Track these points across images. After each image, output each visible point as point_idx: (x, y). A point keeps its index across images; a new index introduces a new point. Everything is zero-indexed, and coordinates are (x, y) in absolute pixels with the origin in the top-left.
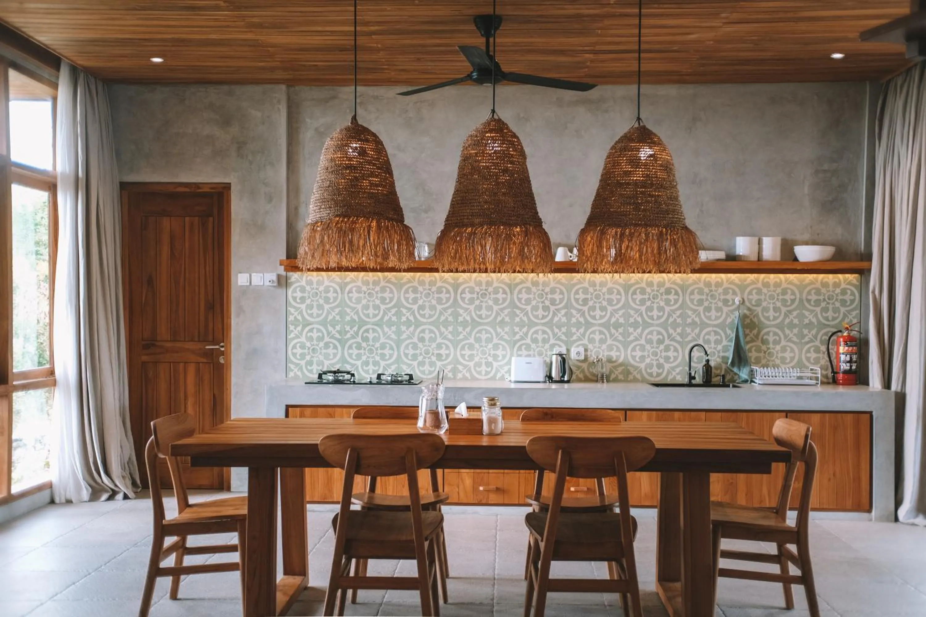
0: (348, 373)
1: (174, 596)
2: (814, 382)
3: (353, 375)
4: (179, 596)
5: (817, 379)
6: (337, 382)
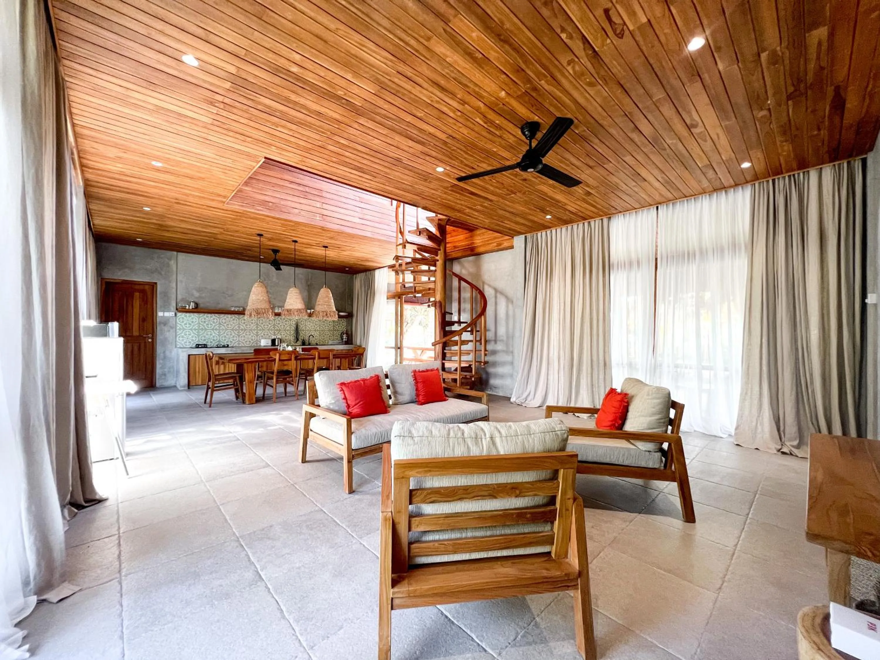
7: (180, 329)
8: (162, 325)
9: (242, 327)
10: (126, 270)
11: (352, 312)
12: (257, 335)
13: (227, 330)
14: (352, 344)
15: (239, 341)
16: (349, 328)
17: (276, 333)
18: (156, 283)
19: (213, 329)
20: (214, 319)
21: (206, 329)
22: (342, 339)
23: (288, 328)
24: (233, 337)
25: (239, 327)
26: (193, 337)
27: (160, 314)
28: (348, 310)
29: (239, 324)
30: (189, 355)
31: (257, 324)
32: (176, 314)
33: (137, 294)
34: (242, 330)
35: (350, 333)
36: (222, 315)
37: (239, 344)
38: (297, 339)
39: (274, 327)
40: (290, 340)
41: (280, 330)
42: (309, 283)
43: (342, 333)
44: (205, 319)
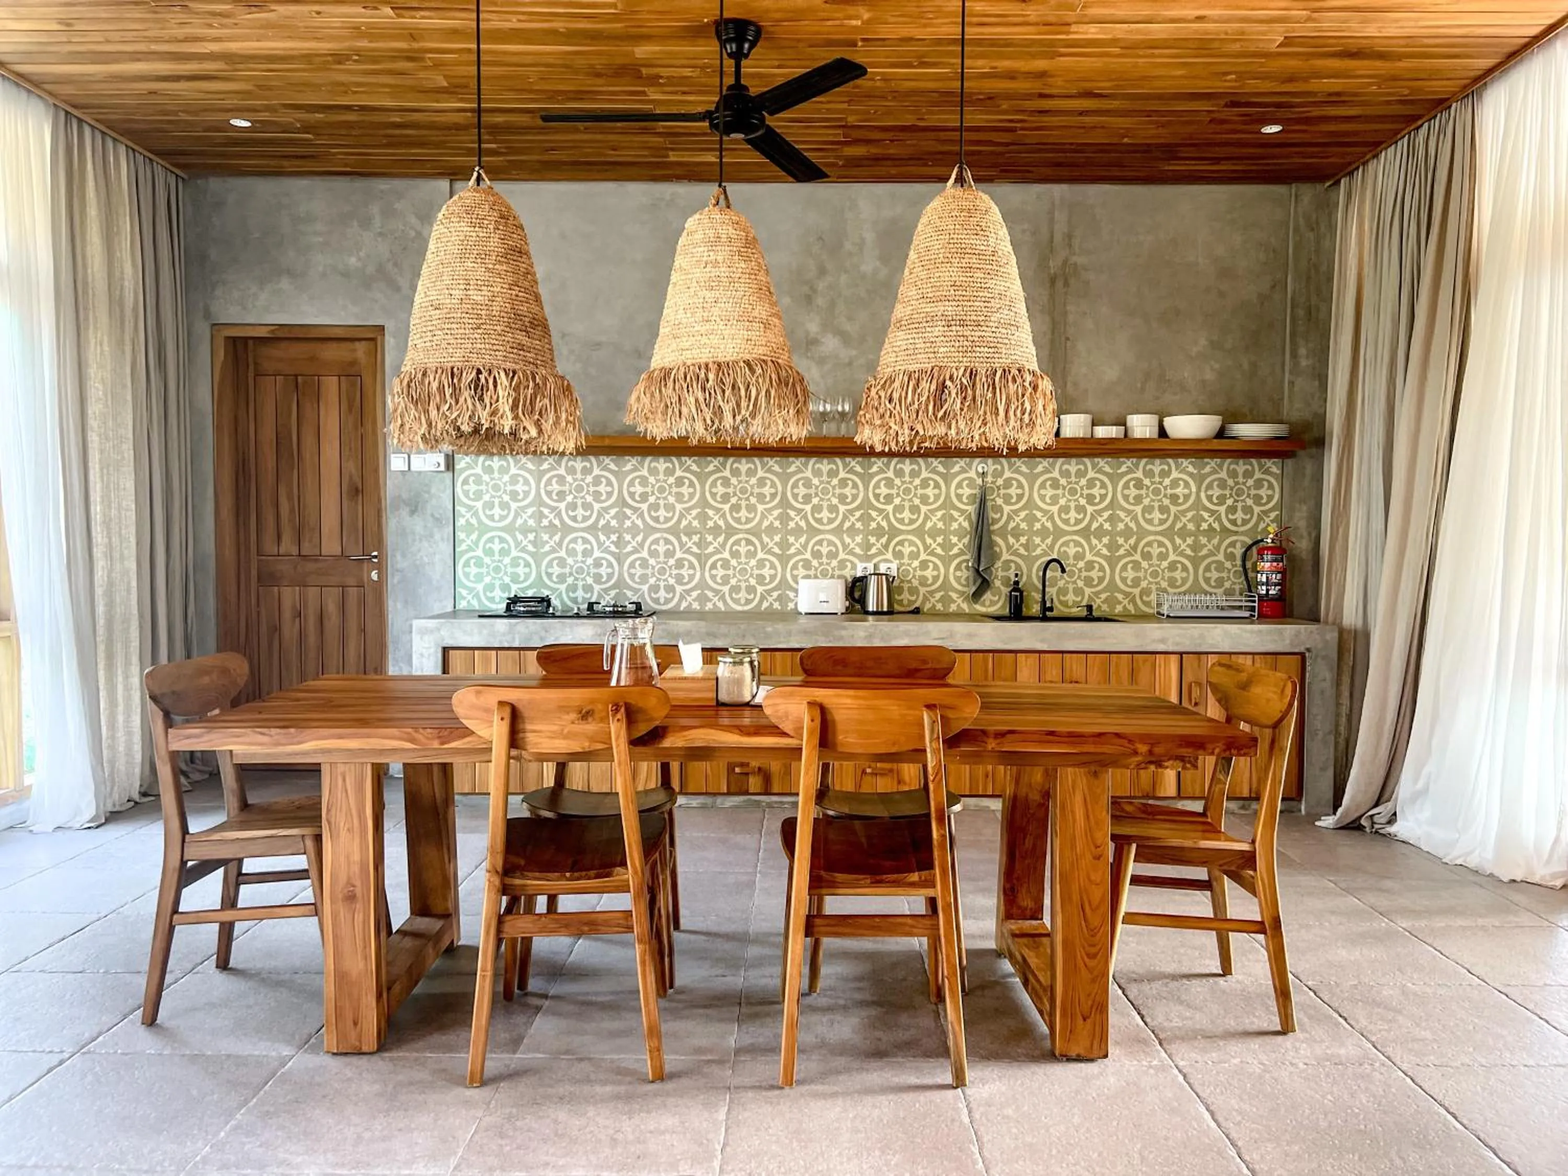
7: (469, 528)
8: (404, 512)
9: (715, 519)
10: (285, 284)
11: (1321, 419)
12: (784, 559)
13: (650, 530)
14: (1313, 617)
15: (702, 585)
16: (1300, 520)
17: (877, 544)
18: (381, 329)
19: (593, 529)
20: (597, 481)
21: (567, 530)
22: (1251, 585)
23: (936, 521)
24: (679, 564)
25: (703, 517)
26: (515, 563)
27: (397, 463)
28: (1295, 410)
29: (703, 503)
30: (446, 650)
31: (785, 503)
32: (450, 464)
33: (331, 385)
34: (716, 530)
35: (1302, 545)
36: (631, 462)
37: (703, 599)
38: (982, 584)
39: (866, 519)
40: (946, 586)
41: (893, 532)
42: (1054, 265)
43: (1255, 548)
44: (561, 480)
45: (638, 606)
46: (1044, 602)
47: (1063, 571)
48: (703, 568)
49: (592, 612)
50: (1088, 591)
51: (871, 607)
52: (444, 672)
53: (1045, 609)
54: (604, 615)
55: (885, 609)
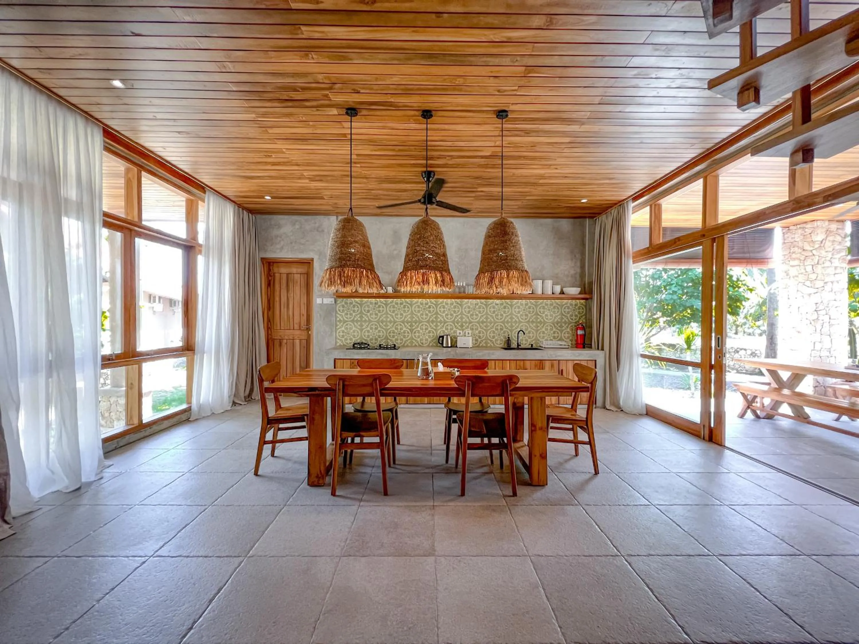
0: (366, 344)
1: (273, 455)
2: (567, 347)
3: (369, 345)
4: (275, 455)
5: (569, 345)
6: (361, 348)
18: (312, 259)
27: (316, 300)
30: (335, 360)
45: (395, 345)
46: (518, 344)
47: (524, 334)
48: (412, 333)
49: (381, 347)
50: (529, 340)
51: (445, 345)
52: (335, 368)
53: (518, 345)
54: (384, 348)
55: (450, 346)
